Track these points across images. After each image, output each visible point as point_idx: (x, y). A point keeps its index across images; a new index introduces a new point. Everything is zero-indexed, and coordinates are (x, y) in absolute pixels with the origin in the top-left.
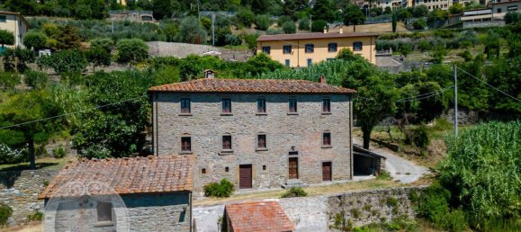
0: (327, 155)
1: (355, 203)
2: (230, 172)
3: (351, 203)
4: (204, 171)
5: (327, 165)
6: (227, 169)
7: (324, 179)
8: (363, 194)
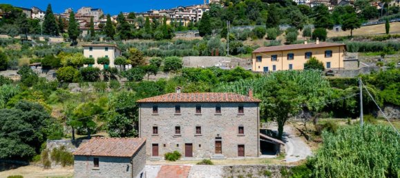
0: (241, 141)
1: (241, 171)
2: (180, 147)
3: (239, 172)
4: (165, 145)
5: (241, 146)
6: (178, 145)
7: (239, 155)
8: (247, 167)
